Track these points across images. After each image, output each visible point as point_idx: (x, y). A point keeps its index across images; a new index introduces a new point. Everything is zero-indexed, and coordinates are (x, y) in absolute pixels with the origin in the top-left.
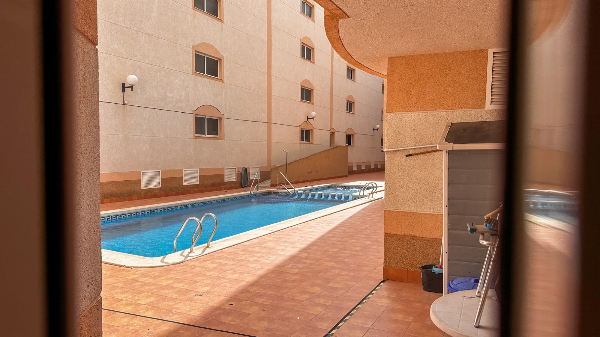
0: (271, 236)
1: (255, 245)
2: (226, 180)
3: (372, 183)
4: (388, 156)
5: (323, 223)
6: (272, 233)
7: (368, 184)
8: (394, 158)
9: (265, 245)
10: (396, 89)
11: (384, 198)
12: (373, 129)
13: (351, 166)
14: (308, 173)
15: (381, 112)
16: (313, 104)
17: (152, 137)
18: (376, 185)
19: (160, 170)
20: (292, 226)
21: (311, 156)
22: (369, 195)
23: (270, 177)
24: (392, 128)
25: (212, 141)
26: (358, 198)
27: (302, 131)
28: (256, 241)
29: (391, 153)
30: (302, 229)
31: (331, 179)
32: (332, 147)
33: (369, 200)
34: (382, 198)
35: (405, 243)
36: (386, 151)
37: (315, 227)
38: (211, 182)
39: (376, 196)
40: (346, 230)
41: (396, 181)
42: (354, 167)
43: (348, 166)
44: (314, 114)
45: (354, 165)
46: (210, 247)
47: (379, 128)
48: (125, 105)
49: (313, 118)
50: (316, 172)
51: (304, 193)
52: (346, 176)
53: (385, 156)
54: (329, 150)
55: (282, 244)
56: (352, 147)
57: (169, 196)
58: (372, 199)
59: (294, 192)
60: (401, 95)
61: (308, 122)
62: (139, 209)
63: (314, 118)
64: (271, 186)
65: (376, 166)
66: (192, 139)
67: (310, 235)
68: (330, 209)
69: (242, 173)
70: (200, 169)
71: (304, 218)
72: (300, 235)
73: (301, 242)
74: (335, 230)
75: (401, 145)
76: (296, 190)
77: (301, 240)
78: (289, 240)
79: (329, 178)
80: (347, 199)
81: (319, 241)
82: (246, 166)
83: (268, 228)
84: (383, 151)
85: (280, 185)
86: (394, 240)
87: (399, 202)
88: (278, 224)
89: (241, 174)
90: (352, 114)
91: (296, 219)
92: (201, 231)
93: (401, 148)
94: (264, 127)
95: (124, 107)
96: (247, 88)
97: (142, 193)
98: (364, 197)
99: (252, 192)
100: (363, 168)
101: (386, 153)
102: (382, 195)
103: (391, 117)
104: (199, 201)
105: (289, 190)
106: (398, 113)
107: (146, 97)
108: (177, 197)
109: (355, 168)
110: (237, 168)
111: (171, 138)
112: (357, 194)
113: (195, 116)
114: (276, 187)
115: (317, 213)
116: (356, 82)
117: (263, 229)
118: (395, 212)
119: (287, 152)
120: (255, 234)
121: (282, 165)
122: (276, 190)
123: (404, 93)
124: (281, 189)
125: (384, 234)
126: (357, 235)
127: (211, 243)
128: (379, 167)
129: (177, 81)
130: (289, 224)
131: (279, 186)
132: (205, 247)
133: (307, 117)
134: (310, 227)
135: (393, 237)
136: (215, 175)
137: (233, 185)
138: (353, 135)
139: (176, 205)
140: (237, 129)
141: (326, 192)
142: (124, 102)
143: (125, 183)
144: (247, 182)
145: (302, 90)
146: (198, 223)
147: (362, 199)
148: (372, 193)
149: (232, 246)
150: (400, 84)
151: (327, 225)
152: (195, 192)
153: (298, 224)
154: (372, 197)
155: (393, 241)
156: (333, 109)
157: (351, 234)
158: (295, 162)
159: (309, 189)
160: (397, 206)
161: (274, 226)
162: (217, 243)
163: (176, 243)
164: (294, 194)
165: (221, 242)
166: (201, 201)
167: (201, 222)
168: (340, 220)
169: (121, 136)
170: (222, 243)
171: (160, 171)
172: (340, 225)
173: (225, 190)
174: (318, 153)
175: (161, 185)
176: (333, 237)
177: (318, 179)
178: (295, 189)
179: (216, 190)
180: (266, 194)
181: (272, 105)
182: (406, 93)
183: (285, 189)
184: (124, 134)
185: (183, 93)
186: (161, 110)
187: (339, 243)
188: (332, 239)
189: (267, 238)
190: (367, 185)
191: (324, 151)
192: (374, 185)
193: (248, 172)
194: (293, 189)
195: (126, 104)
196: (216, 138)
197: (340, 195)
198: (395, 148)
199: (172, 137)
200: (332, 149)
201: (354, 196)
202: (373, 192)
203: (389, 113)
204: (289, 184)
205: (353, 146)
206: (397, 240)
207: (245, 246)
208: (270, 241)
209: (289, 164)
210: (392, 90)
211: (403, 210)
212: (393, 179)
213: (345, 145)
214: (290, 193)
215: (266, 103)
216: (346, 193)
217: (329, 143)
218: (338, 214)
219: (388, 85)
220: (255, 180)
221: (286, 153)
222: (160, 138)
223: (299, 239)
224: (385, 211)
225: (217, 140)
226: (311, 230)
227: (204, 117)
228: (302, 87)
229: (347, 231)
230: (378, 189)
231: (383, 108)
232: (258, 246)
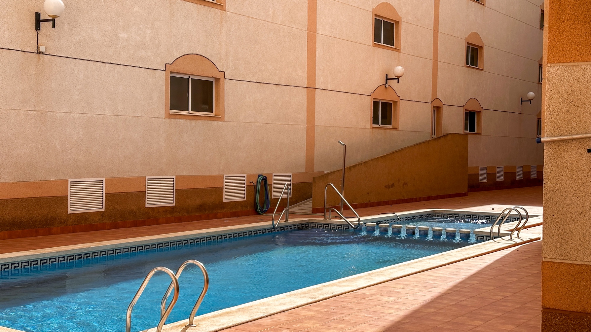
0: (312, 308)
1: (280, 326)
2: (227, 198)
3: (518, 209)
4: (551, 150)
5: (415, 286)
6: (313, 303)
7: (510, 211)
8: (563, 155)
9: (299, 325)
10: (568, 17)
11: (541, 239)
12: (521, 101)
13: (475, 174)
14: (388, 187)
15: (538, 66)
16: (398, 50)
17: (89, 115)
18: (525, 214)
19: (103, 177)
20: (355, 290)
21: (393, 153)
22: (510, 232)
23: (312, 195)
24: (560, 95)
25: (200, 122)
26: (488, 238)
27: (375, 104)
28: (282, 317)
29: (557, 145)
30: (374, 297)
31: (433, 199)
32: (435, 136)
33: (512, 243)
34: (539, 239)
35: (586, 329)
36: (547, 142)
37: (400, 293)
38: (198, 202)
39: (526, 235)
40: (462, 301)
41: (568, 202)
42: (480, 177)
43: (469, 175)
44: (399, 70)
45: (480, 171)
46: (194, 325)
47: (534, 98)
48: (41, 55)
49: (398, 79)
50: (403, 185)
51: (378, 228)
52: (465, 195)
53: (545, 151)
54: (429, 141)
55: (333, 325)
56: (478, 136)
57: (118, 228)
58: (518, 241)
59: (359, 223)
60: (579, 27)
61: (387, 86)
62: (63, 251)
63: (400, 79)
64: (313, 213)
65: (527, 174)
66: (164, 120)
67: (389, 308)
68: (430, 259)
69: (257, 185)
70: (177, 177)
71: (378, 275)
72: (370, 308)
73: (373, 322)
74: (440, 301)
75: (577, 129)
76: (362, 221)
77: (371, 317)
78: (347, 318)
79: (429, 198)
80: (465, 240)
81: (408, 320)
82: (265, 172)
83: (306, 293)
84: (539, 142)
85: (330, 209)
86: (562, 321)
87: (573, 245)
88: (327, 286)
89: (256, 187)
90: (477, 71)
91: (361, 277)
92: (177, 295)
93: (577, 134)
94: (301, 96)
95: (39, 58)
96: (269, 20)
97: (70, 222)
98: (501, 237)
99: (275, 223)
100: (500, 178)
101: (547, 146)
102: (539, 233)
103: (558, 71)
104: (175, 239)
105: (349, 220)
106: (573, 64)
107: (80, 40)
108: (134, 229)
109: (483, 179)
110: (247, 175)
111: (125, 117)
112: (487, 229)
113: (170, 75)
114: (323, 214)
115: (404, 265)
116: (486, 5)
117: (296, 294)
118: (564, 264)
119: (345, 146)
120: (281, 304)
121: (335, 170)
122: (322, 219)
123: (583, 23)
124: (333, 218)
125: (542, 309)
126: (484, 312)
127: (195, 318)
128: (533, 176)
129: (136, 9)
130: (348, 286)
131: (328, 211)
132: (184, 327)
133: (387, 75)
134: (390, 293)
135: (561, 315)
136: (205, 189)
137: (240, 208)
138: (479, 112)
139: (132, 245)
140: (248, 99)
141: (422, 225)
142: (38, 48)
143: (39, 201)
144: (266, 203)
145: (378, 22)
146: (171, 278)
147: (496, 240)
148: (518, 229)
149: (236, 326)
150: (577, 5)
151: (424, 290)
152: (168, 221)
153: (365, 285)
154: (518, 237)
155: (561, 323)
156: (439, 60)
157: (474, 308)
158: (361, 164)
159: (389, 219)
160: (569, 253)
161: (318, 289)
162: (209, 318)
163: (130, 317)
164: (358, 228)
165: (214, 317)
166: (179, 239)
167: (177, 277)
168: (450, 282)
169: (32, 112)
170: (216, 318)
171: (104, 179)
172: (450, 292)
173: (224, 217)
174: (407, 148)
175: (105, 206)
176: (435, 314)
177: (407, 199)
178: (361, 219)
179: (208, 218)
180: (302, 227)
181: (317, 52)
182: (589, 23)
183: (341, 218)
184: (37, 109)
185: (148, 32)
186: (107, 65)
187: (448, 327)
188: (433, 318)
189: (303, 312)
190: (506, 212)
191: (419, 144)
192: (523, 213)
193: (268, 183)
194: (357, 219)
195: (42, 53)
196: (208, 118)
197: (451, 232)
198: (565, 136)
199: (127, 115)
200: (435, 139)
201: (480, 234)
202: (520, 226)
203: (552, 65)
204: (350, 209)
205: (480, 134)
206: (569, 321)
207: (261, 325)
208: (311, 318)
209: (350, 168)
210: (560, 19)
211: (582, 261)
212: (561, 197)
213: (462, 133)
214: (351, 226)
215: (306, 48)
216: (463, 227)
217: (428, 128)
218: (448, 268)
219: (551, 9)
220: (282, 198)
221: (343, 147)
222: (105, 116)
223: (367, 315)
224: (543, 262)
225: (210, 122)
226: (391, 299)
227: (187, 77)
228: (376, 18)
229: (464, 303)
230: (531, 221)
231: (542, 56)
232: (286, 326)
